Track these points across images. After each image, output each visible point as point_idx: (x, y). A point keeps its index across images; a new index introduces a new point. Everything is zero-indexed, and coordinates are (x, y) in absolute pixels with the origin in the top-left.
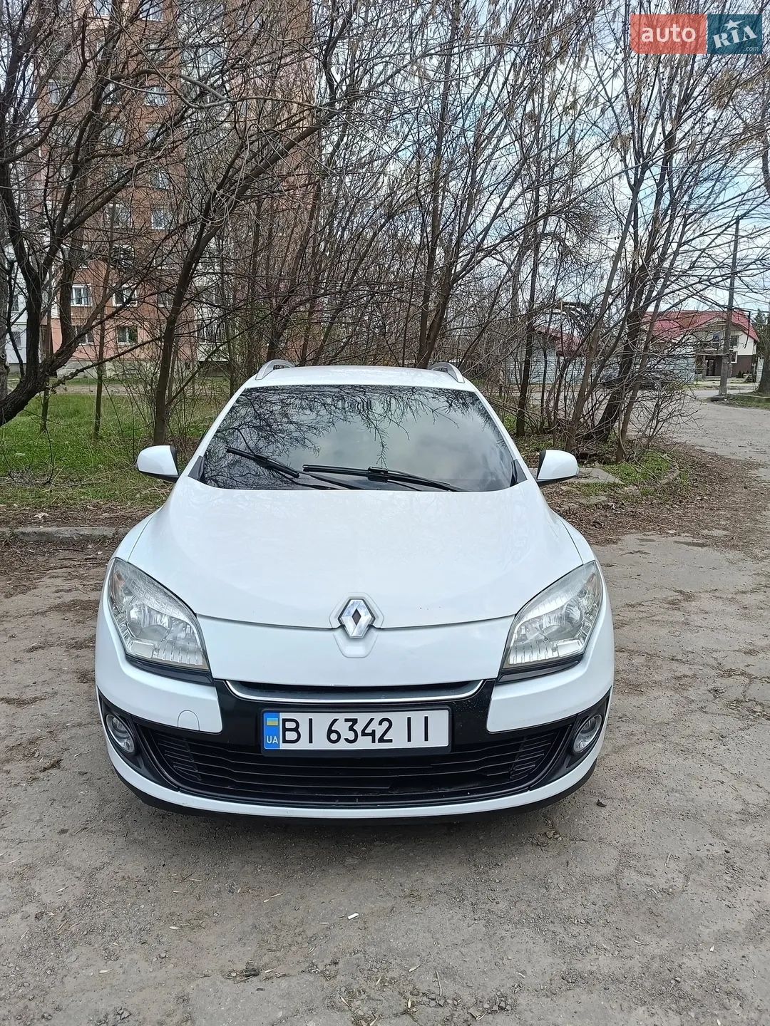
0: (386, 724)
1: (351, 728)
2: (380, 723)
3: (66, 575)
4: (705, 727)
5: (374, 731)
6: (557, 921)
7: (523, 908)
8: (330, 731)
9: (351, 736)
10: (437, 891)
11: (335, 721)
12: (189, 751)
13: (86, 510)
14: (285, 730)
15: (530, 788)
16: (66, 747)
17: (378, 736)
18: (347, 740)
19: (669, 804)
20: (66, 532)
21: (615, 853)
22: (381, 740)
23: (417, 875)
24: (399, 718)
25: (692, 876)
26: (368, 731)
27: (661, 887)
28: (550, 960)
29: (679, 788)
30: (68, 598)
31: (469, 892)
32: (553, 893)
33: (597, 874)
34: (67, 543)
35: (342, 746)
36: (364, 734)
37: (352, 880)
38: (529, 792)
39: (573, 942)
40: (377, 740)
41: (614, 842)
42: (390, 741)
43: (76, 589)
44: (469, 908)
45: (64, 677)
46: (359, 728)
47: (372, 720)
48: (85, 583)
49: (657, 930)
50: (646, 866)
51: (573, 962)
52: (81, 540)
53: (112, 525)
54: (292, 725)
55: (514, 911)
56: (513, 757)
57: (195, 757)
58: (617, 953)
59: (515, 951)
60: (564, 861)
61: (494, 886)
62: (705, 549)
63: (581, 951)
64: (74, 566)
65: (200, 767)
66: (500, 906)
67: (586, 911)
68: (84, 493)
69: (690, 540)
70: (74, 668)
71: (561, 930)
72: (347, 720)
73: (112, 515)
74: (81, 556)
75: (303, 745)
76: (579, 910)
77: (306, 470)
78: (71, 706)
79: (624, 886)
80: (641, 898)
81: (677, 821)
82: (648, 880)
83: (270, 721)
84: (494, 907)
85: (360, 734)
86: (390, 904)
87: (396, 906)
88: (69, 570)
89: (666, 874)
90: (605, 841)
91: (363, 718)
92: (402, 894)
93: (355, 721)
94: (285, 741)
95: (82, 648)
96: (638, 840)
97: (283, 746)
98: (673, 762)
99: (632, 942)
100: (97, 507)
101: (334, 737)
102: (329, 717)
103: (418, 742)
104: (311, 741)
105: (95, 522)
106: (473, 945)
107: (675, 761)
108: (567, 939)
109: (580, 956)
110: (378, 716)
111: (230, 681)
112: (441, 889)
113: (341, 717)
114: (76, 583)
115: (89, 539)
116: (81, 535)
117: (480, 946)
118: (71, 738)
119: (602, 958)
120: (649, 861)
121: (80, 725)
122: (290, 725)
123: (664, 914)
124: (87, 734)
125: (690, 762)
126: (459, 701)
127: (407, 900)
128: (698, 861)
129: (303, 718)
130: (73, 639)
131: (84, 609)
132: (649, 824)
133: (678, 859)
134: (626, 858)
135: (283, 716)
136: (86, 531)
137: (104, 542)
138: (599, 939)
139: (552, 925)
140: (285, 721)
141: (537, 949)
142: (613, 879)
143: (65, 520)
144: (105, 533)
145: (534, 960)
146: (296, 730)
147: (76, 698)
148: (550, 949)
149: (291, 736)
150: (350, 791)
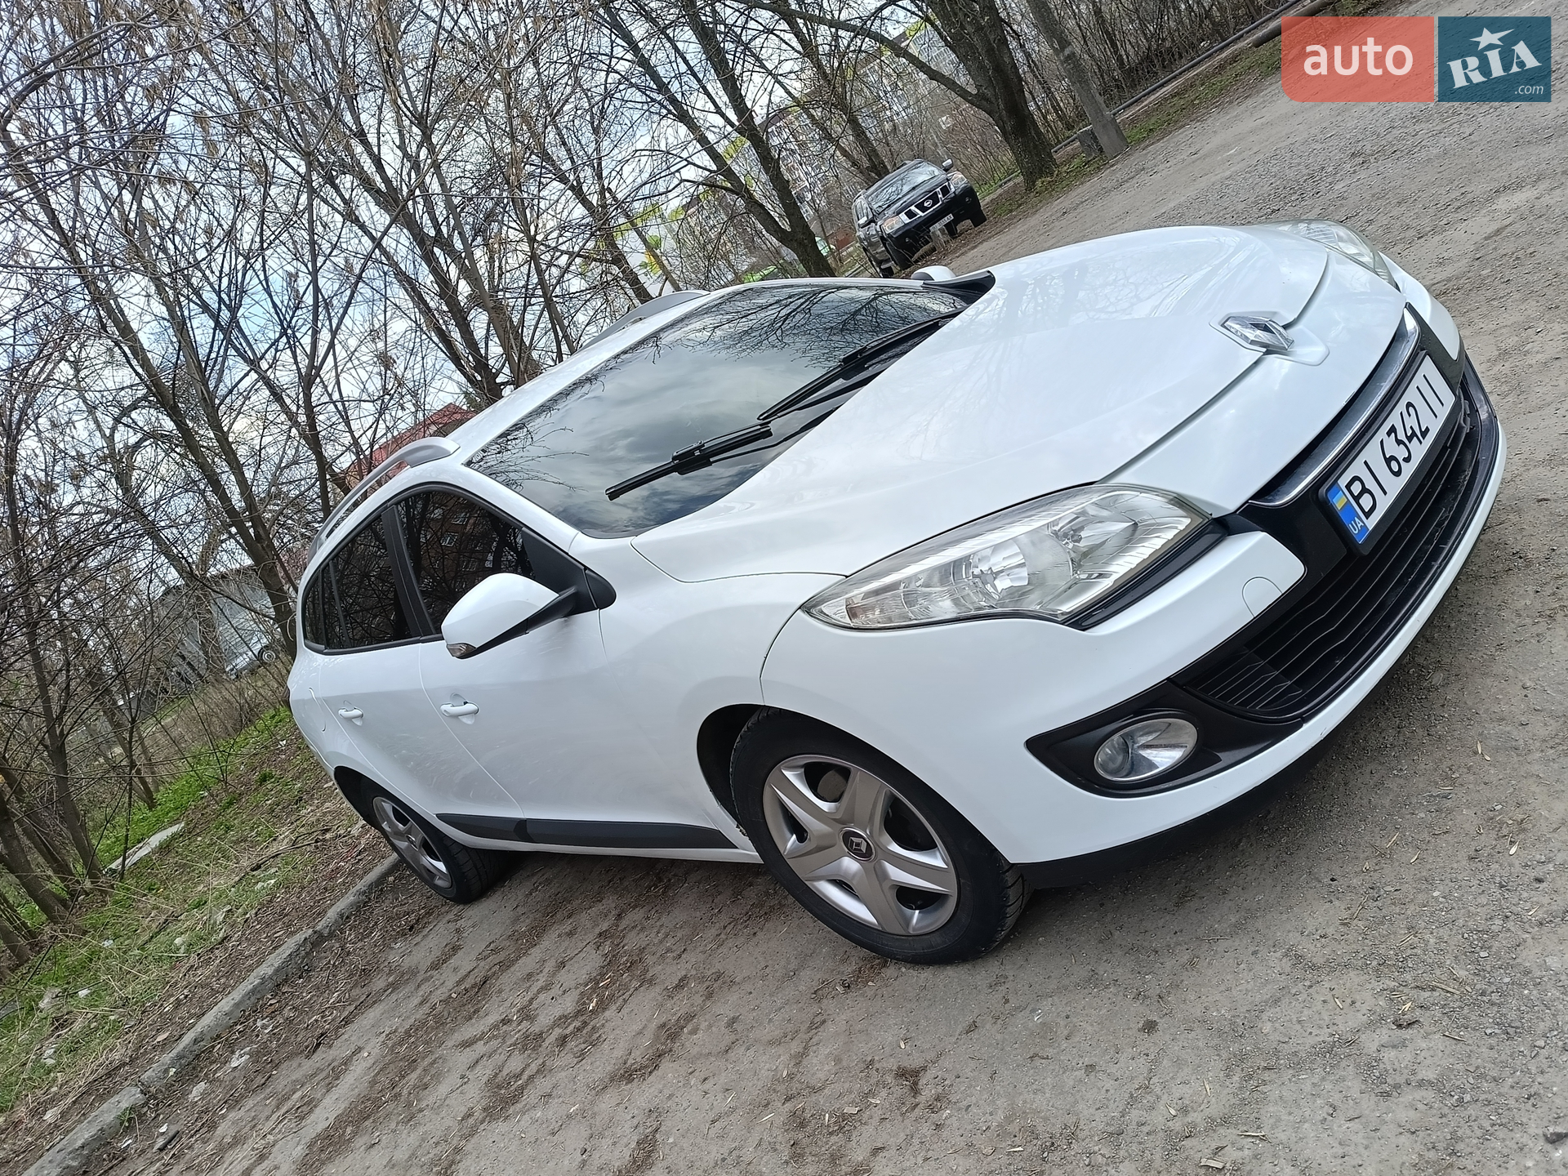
0: (1413, 412)
1: (1398, 442)
2: (1409, 414)
5: (1412, 429)
8: (1388, 462)
9: (1404, 451)
11: (1382, 445)
14: (1357, 499)
16: (861, 1066)
17: (1418, 433)
18: (1405, 460)
22: (1422, 436)
24: (1413, 396)
26: (1409, 432)
35: (1407, 471)
36: (1410, 439)
40: (1420, 438)
42: (1428, 430)
43: (270, 1145)
45: (606, 1105)
46: (1402, 435)
53: (105, 1097)
54: (1358, 487)
72: (1388, 435)
75: (1383, 503)
78: (723, 1078)
83: (1339, 500)
85: (1407, 442)
91: (1395, 421)
93: (1393, 430)
94: (1368, 515)
95: (518, 1095)
97: (1371, 523)
101: (1395, 466)
102: (1375, 445)
104: (1384, 491)
110: (1401, 407)
111: (1252, 498)
113: (1382, 434)
115: (103, 1140)
116: (82, 1147)
118: (838, 1061)
122: (1356, 489)
129: (1357, 468)
130: (467, 1117)
135: (1342, 483)
136: (83, 1134)
137: (141, 1115)
140: (1348, 486)
144: (125, 1105)
146: (1365, 490)
147: (702, 1075)
149: (1366, 501)
150: (1422, 551)
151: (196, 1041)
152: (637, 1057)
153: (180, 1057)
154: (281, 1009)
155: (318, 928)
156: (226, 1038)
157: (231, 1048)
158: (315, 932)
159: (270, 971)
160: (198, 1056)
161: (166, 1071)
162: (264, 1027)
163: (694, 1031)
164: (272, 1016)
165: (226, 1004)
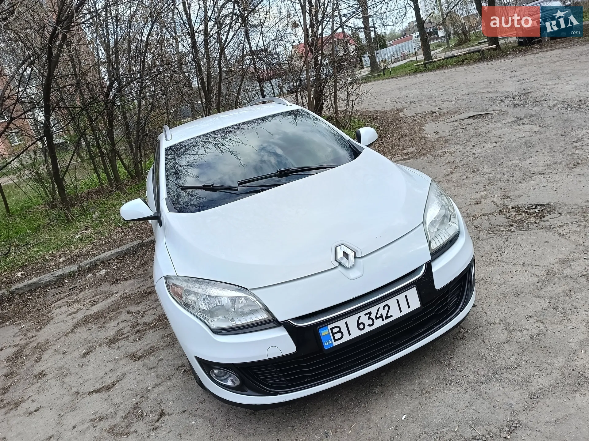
0: (387, 308)
1: (369, 318)
2: (384, 309)
3: (65, 303)
4: (488, 248)
5: (381, 314)
6: (504, 372)
7: (483, 373)
8: (359, 324)
9: (371, 322)
10: (435, 385)
11: (359, 317)
12: (275, 370)
13: (47, 260)
14: (333, 334)
15: (461, 311)
16: (159, 402)
17: (384, 317)
18: (369, 325)
19: (504, 292)
20: (45, 278)
21: (501, 326)
22: (387, 317)
23: (417, 381)
24: (392, 302)
25: (545, 321)
26: (379, 315)
27: (535, 333)
28: (517, 392)
29: (502, 282)
30: (80, 316)
31: (450, 378)
32: (490, 359)
33: (501, 340)
34: (49, 285)
35: (368, 329)
36: (377, 318)
37: (386, 399)
38: (461, 313)
39: (520, 379)
40: (384, 319)
41: (496, 321)
42: (391, 316)
43: (81, 309)
44: (457, 385)
45: (122, 363)
46: (373, 316)
47: (379, 309)
48: (83, 303)
49: (551, 355)
50: (520, 326)
51: (529, 388)
52: (58, 280)
53: (72, 263)
54: (337, 330)
55: (480, 377)
56: (447, 299)
57: (281, 372)
58: (544, 374)
59: (497, 396)
60: (482, 341)
61: (459, 369)
62: (412, 160)
63: (526, 381)
64: (66, 296)
65: (285, 376)
66: (470, 377)
67: (513, 361)
68: (38, 251)
69: (401, 158)
70: (123, 354)
71: (509, 375)
72: (366, 315)
73: (67, 258)
74: (64, 289)
75: (346, 338)
76: (509, 362)
77: (239, 184)
78: (141, 377)
79: (519, 341)
80: (531, 342)
81: (514, 298)
82: (526, 332)
83: (324, 333)
84: (468, 380)
85: (374, 319)
86: (416, 403)
87: (420, 402)
88: (65, 300)
89: (534, 327)
90: (491, 323)
91: (373, 310)
92: (418, 394)
93: (370, 313)
94: (335, 340)
95: (117, 342)
96: (506, 316)
97: (335, 344)
98: (489, 270)
99: (545, 365)
100: (52, 256)
101: (361, 326)
102: (356, 317)
103: (406, 311)
104: (350, 334)
105: (59, 266)
106: (475, 403)
107: (489, 269)
108: (516, 379)
109: (530, 384)
110: (381, 306)
111: (290, 319)
112: (435, 382)
113: (362, 314)
114: (76, 306)
115: (63, 277)
116: (57, 276)
117: (479, 401)
118: (158, 395)
119: (539, 379)
120: (519, 323)
121: (157, 386)
122: (335, 330)
123: (548, 345)
124: (166, 389)
125: (496, 267)
126: (418, 280)
127: (423, 396)
128: (541, 313)
129: (341, 323)
130: (106, 338)
131: (97, 319)
132: (504, 305)
133: (531, 316)
134: (508, 326)
135: (330, 327)
136: (59, 273)
137: (74, 275)
138: (530, 372)
139: (503, 375)
140: (332, 329)
141: (507, 390)
142: (511, 339)
143: (39, 272)
144: (72, 270)
145: (510, 397)
146: (340, 331)
147: (140, 372)
148: (513, 387)
149: (338, 336)
150: (374, 353)
151: (97, 260)
152: (139, 353)
153: (91, 263)
154: (121, 262)
155: (144, 242)
156: (105, 263)
157: (104, 267)
158: (143, 242)
159: (125, 249)
160: (96, 265)
161: (86, 265)
162: (114, 266)
163: (153, 355)
164: (118, 263)
165: (109, 253)
